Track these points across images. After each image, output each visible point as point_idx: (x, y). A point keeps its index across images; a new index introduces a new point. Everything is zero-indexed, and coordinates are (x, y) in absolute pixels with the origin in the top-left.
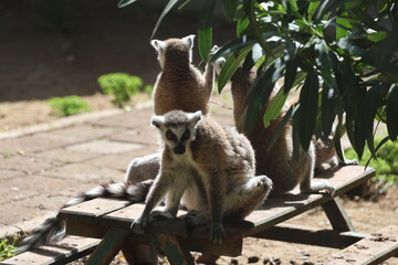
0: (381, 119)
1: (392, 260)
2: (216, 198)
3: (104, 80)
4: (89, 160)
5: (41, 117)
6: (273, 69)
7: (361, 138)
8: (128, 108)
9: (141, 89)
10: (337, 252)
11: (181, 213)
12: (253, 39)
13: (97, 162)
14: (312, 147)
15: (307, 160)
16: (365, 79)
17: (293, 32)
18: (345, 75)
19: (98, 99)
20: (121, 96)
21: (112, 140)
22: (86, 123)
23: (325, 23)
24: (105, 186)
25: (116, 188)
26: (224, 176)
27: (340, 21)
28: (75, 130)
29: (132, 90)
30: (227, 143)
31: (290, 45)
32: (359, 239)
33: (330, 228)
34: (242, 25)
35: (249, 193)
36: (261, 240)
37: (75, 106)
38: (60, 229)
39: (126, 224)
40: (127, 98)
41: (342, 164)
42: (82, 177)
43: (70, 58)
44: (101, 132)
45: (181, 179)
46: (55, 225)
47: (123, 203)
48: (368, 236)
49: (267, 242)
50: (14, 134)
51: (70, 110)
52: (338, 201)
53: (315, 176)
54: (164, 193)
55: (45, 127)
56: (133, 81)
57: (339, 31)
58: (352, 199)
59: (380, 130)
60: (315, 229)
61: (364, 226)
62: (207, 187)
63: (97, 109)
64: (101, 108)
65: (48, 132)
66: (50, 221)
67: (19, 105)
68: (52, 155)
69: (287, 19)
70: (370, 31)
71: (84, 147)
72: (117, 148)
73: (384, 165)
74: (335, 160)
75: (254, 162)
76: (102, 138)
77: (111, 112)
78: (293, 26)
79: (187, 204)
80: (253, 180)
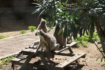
0: (79, 33)
1: (81, 58)
2: (49, 48)
3: (29, 27)
4: (27, 41)
5: (18, 34)
6: (59, 25)
7: (75, 37)
8: (34, 32)
9: (36, 29)
10: (71, 57)
11: (43, 51)
12: (56, 19)
13: (28, 42)
14: (66, 39)
15: (65, 41)
16: (76, 26)
17: (63, 18)
18: (72, 26)
19: (28, 31)
20: (32, 30)
21: (31, 38)
22: (26, 35)
23: (69, 16)
24: (29, 46)
25: (31, 46)
27: (71, 16)
28: (24, 36)
29: (34, 29)
30: (51, 38)
31: (62, 20)
32: (75, 55)
33: (70, 53)
34: (54, 17)
35: (55, 47)
36: (58, 55)
37: (24, 32)
38: (22, 54)
39: (33, 53)
40: (33, 30)
41: (72, 42)
42: (26, 45)
43: (23, 23)
44: (29, 36)
45: (43, 45)
46: (21, 53)
47: (33, 49)
48: (76, 54)
49: (59, 56)
50: (13, 37)
51: (23, 33)
52: (71, 48)
53: (67, 44)
54: (40, 47)
55: (19, 36)
56: (35, 27)
57: (71, 18)
58: (74, 48)
59: (79, 35)
60: (67, 53)
61: (76, 52)
62: (48, 46)
64: (29, 32)
65: (19, 37)
66: (20, 53)
67: (14, 32)
68: (20, 41)
69: (62, 16)
70: (76, 18)
71: (26, 39)
72: (32, 39)
73: (79, 42)
74: (71, 41)
75: (56, 41)
76: (29, 37)
77: (31, 33)
78: (63, 17)
80: (56, 45)
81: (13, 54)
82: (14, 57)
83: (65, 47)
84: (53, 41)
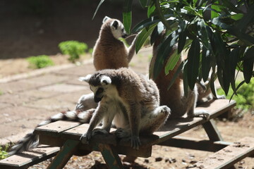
0: (240, 69)
1: (248, 159)
2: (135, 120)
3: (63, 46)
4: (53, 96)
5: (23, 69)
6: (170, 38)
7: (227, 82)
8: (78, 63)
9: (87, 51)
10: (212, 154)
11: (112, 130)
12: (158, 19)
13: (59, 98)
16: (230, 44)
17: (183, 14)
18: (217, 41)
19: (59, 58)
20: (74, 56)
21: (68, 84)
22: (52, 73)
23: (204, 8)
24: (63, 113)
25: (71, 114)
26: (140, 106)
27: (213, 7)
28: (44, 78)
29: (81, 52)
30: (141, 85)
31: (181, 23)
32: (225, 146)
33: (208, 139)
34: (151, 10)
35: (156, 117)
36: (164, 147)
37: (44, 62)
38: (35, 140)
39: (77, 137)
40: (77, 57)
41: (215, 98)
42: (49, 107)
43: (41, 32)
44: (61, 79)
46: (32, 138)
47: (77, 124)
48: (232, 144)
49: (167, 148)
50: (5, 80)
51: (42, 65)
52: (212, 122)
53: (197, 106)
54: (102, 117)
55: (25, 75)
56: (81, 46)
57: (213, 13)
58: (221, 120)
59: (239, 76)
60: (198, 140)
61: (229, 138)
62: (129, 113)
63: (59, 64)
64: (61, 63)
65: (27, 79)
66: (29, 136)
67: (9, 62)
68: (30, 93)
69: (180, 6)
70: (233, 13)
71: (50, 88)
72: (71, 88)
73: (241, 98)
74: (211, 96)
75: (159, 97)
76: (62, 82)
77: (68, 66)
78: (183, 11)
79: (116, 124)
80: (158, 109)
81: (4, 142)
82: (8, 150)
83: (191, 116)
84: (147, 96)
